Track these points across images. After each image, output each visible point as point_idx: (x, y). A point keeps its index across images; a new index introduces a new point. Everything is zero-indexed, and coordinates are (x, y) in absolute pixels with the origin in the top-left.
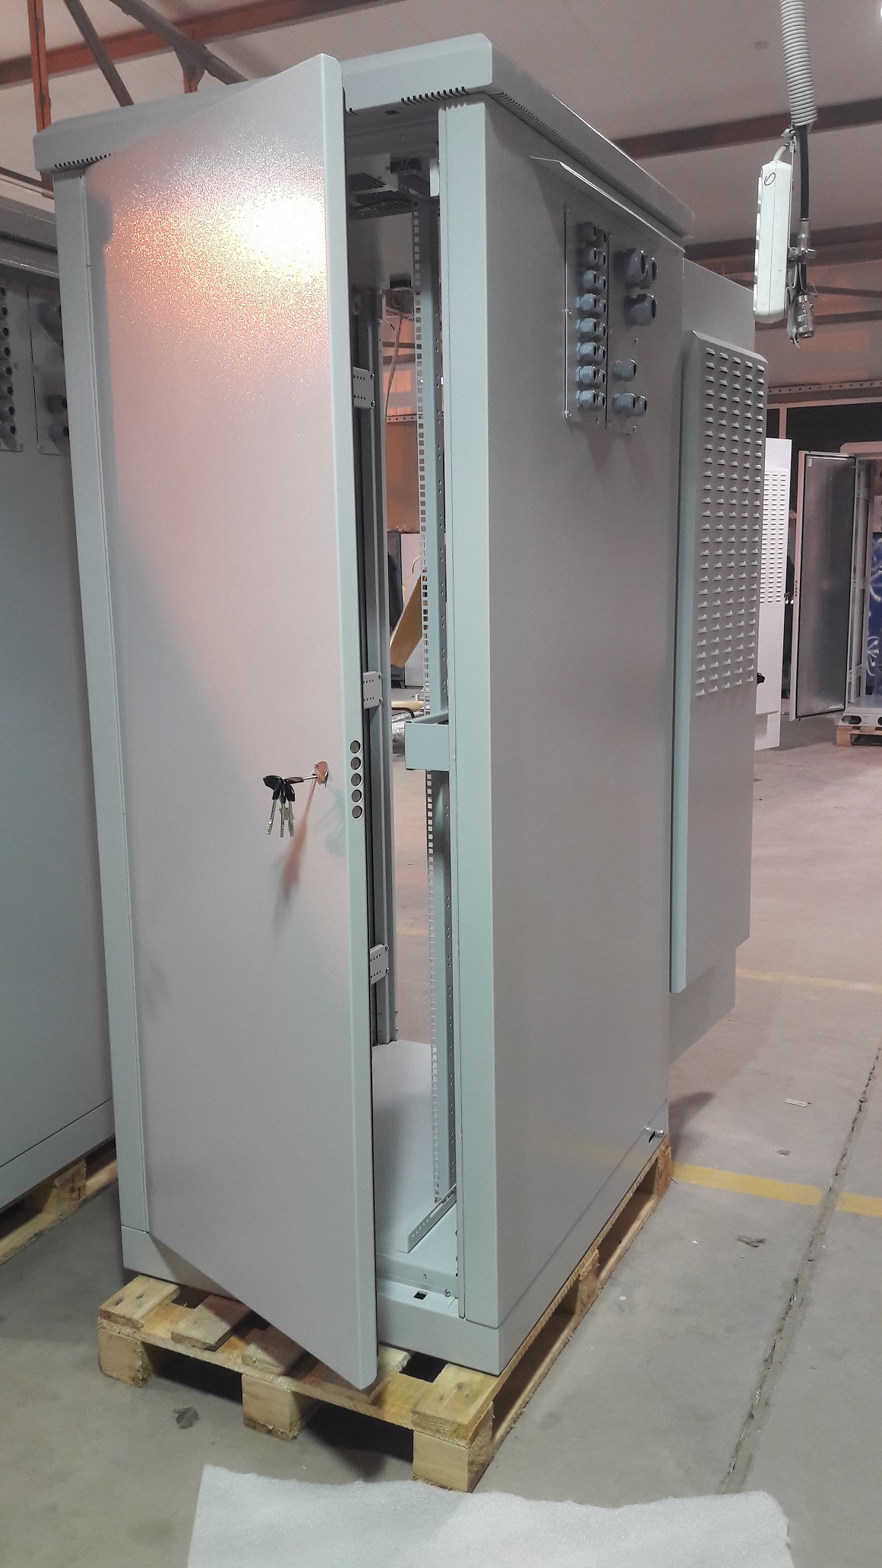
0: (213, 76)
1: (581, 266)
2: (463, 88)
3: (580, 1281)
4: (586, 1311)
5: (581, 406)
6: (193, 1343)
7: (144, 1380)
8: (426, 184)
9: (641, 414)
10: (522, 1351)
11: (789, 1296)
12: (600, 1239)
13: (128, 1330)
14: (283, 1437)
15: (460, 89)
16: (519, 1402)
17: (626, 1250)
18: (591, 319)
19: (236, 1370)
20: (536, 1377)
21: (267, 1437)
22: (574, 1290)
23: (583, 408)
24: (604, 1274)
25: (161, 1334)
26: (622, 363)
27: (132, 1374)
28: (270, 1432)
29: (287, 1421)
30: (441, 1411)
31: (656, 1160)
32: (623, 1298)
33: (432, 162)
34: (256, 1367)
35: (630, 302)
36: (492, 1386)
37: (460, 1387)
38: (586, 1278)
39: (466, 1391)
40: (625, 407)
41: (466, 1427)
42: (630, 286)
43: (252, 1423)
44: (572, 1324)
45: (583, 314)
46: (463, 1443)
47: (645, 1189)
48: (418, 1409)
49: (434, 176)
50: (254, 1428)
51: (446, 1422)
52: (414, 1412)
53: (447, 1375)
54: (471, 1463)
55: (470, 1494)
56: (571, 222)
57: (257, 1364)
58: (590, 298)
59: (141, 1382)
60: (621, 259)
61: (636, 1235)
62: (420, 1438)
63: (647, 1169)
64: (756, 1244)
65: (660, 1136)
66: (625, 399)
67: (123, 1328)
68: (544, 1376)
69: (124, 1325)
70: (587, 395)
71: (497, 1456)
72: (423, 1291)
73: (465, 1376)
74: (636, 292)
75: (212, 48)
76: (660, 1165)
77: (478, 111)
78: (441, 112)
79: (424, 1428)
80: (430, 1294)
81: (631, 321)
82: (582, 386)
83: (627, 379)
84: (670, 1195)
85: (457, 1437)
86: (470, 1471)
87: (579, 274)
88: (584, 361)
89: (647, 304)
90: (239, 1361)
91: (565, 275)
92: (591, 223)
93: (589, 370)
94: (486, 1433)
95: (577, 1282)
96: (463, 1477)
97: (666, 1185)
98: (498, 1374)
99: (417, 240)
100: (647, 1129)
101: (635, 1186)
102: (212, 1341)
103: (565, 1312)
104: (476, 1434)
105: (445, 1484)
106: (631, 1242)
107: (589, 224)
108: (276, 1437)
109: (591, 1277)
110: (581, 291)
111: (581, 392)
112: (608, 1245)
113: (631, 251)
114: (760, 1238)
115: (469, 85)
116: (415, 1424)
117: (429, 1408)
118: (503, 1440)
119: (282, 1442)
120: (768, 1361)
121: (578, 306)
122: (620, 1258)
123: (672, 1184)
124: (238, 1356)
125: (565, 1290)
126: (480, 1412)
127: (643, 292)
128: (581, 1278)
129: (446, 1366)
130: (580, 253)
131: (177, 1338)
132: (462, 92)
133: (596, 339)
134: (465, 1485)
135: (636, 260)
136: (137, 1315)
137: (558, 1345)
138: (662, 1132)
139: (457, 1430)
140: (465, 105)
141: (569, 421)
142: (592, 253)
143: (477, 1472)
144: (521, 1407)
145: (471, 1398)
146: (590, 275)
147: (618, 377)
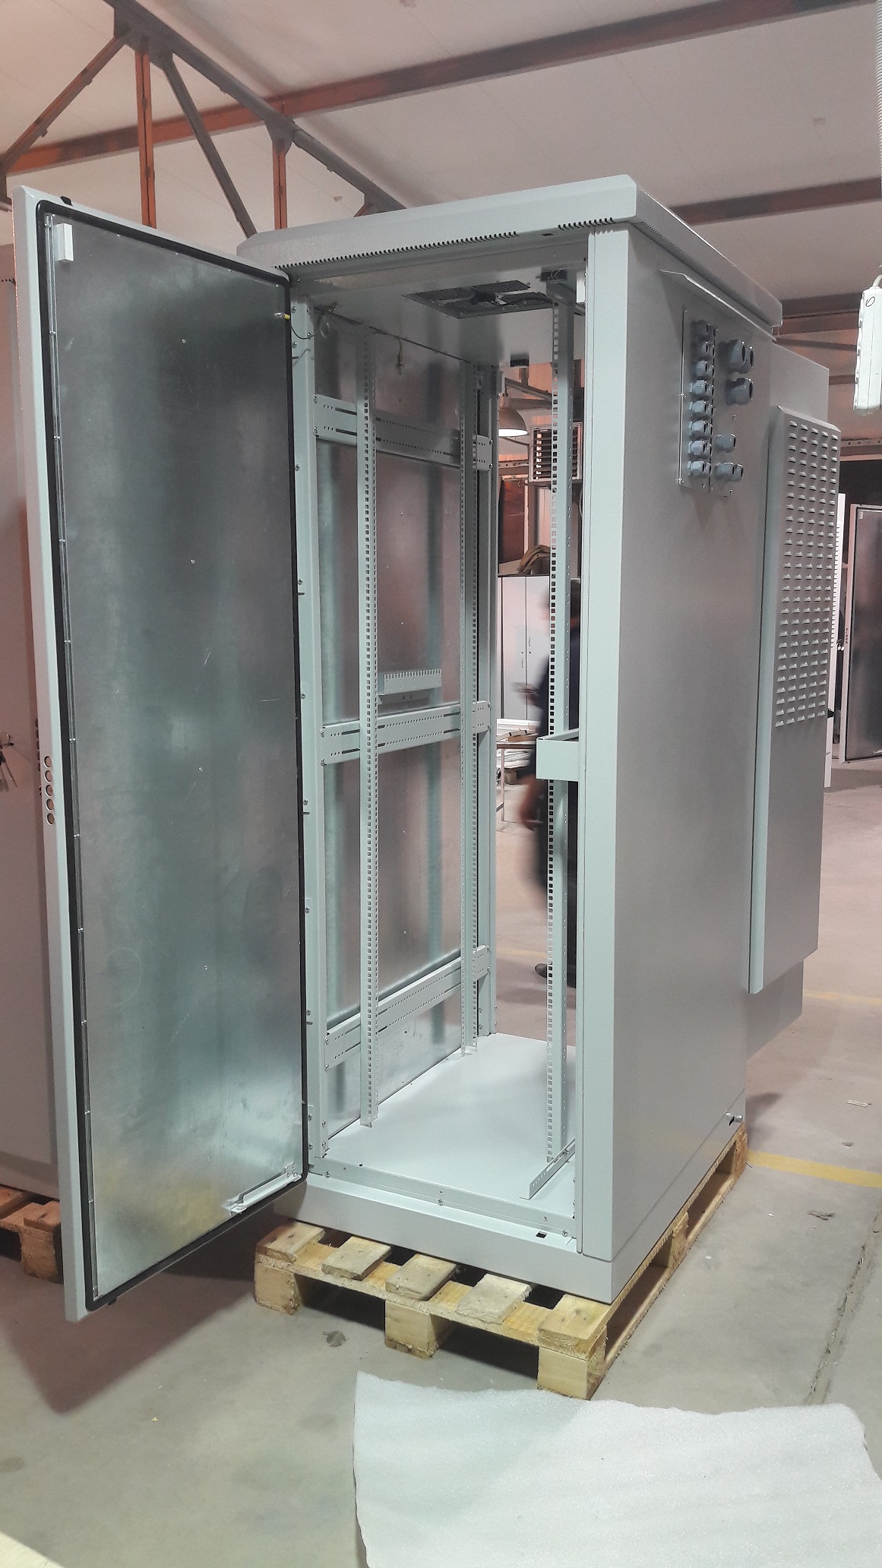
0: (300, 147)
1: (695, 357)
2: (611, 219)
3: (673, 1237)
4: (676, 1266)
5: (692, 474)
6: (342, 1272)
7: (295, 1308)
8: (574, 292)
9: (738, 480)
10: (629, 1287)
11: (858, 1260)
12: (689, 1205)
13: (284, 1264)
14: (421, 1354)
15: (608, 219)
16: (624, 1334)
17: (709, 1220)
18: (702, 401)
19: (380, 1296)
20: (638, 1315)
21: (406, 1355)
22: (667, 1245)
23: (693, 476)
24: (691, 1237)
25: (313, 1269)
26: (724, 437)
27: (285, 1303)
28: (409, 1351)
29: (426, 1340)
30: (564, 1330)
31: (735, 1144)
32: (709, 1258)
33: (579, 274)
34: (399, 1294)
35: (731, 385)
36: (604, 1313)
37: (578, 1312)
38: (678, 1235)
39: (584, 1315)
40: (726, 474)
41: (586, 1341)
42: (731, 371)
43: (393, 1344)
44: (666, 1275)
45: (696, 397)
46: (583, 1356)
47: (725, 1169)
48: (545, 1327)
49: (580, 286)
50: (395, 1348)
51: (569, 1337)
52: (541, 1330)
53: (565, 1303)
54: (590, 1375)
55: (588, 1401)
56: (687, 321)
57: (400, 1290)
58: (702, 383)
59: (291, 1310)
60: (725, 349)
61: (717, 1207)
62: (545, 1353)
63: (727, 1149)
64: (826, 1218)
65: (738, 1121)
66: (725, 467)
67: (278, 1262)
68: (643, 1316)
69: (279, 1259)
70: (697, 465)
71: (607, 1376)
72: (543, 1232)
73: (582, 1304)
74: (735, 377)
75: (300, 122)
76: (738, 1145)
77: (624, 235)
78: (591, 237)
79: (549, 1344)
80: (549, 1234)
81: (731, 401)
82: (693, 457)
83: (728, 450)
84: (745, 1177)
85: (578, 1351)
86: (588, 1381)
87: (693, 364)
88: (695, 437)
89: (745, 387)
90: (383, 1288)
91: (681, 365)
92: (703, 321)
93: (699, 444)
94: (601, 1351)
95: (671, 1237)
96: (583, 1386)
97: (743, 1168)
98: (610, 1302)
99: (556, 334)
100: (728, 1114)
101: (718, 1163)
102: (360, 1271)
103: (659, 1265)
104: (594, 1350)
105: (565, 1393)
106: (714, 1213)
107: (701, 322)
108: (415, 1355)
109: (682, 1237)
110: (695, 378)
111: (693, 462)
112: (697, 1209)
113: (734, 342)
114: (829, 1213)
115: (617, 216)
116: (540, 1340)
117: (552, 1327)
118: (612, 1363)
119: (420, 1360)
120: (841, 1310)
121: (691, 391)
122: (705, 1225)
123: (747, 1167)
124: (382, 1285)
125: (661, 1243)
126: (597, 1331)
127: (742, 376)
128: (674, 1235)
129: (564, 1296)
130: (694, 346)
131: (328, 1270)
132: (610, 222)
133: (705, 418)
134: (584, 1394)
135: (738, 349)
136: (291, 1250)
137: (655, 1291)
138: (740, 1117)
139: (578, 1345)
140: (612, 231)
141: (682, 487)
142: (704, 346)
143: (593, 1384)
144: (626, 1338)
145: (589, 1320)
146: (702, 364)
147: (719, 449)
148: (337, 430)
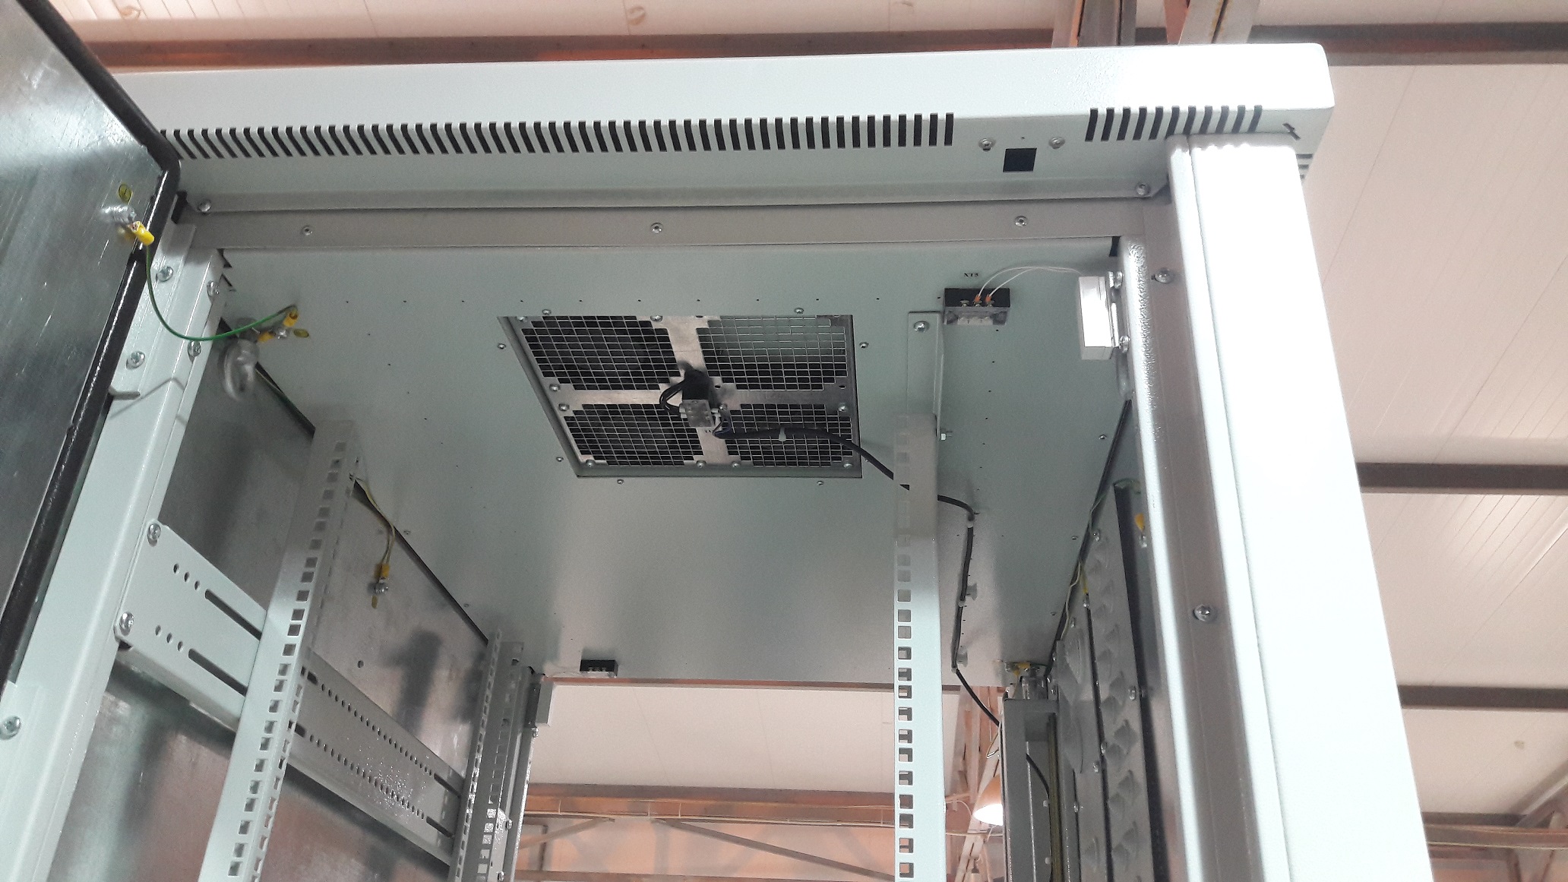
148: (194, 655)
